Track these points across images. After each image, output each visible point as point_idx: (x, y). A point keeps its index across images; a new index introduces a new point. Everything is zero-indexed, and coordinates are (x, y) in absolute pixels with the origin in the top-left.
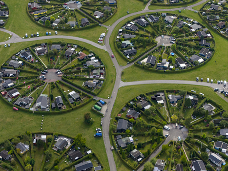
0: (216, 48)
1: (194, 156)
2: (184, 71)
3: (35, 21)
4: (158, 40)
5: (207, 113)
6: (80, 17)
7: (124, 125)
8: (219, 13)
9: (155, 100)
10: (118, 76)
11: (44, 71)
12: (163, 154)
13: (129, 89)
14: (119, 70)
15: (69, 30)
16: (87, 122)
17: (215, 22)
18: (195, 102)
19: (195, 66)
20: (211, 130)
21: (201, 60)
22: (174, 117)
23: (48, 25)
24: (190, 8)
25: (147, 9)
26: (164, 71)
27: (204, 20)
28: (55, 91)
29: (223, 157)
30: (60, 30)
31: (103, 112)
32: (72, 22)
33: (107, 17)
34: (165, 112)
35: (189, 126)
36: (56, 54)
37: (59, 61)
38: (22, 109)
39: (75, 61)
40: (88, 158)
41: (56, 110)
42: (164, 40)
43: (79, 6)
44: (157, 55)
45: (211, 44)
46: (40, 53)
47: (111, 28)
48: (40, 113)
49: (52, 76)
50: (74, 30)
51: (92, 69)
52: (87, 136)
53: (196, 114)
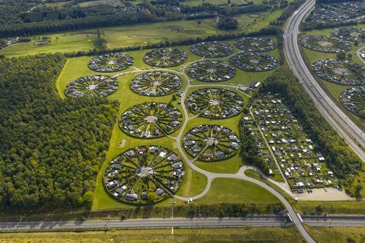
0: (237, 73)
1: (223, 109)
2: (220, 81)
3: (147, 64)
4: (208, 70)
5: (230, 95)
6: (169, 62)
7: (191, 99)
8: (239, 60)
9: (206, 91)
10: (189, 83)
11: (153, 82)
12: (209, 109)
13: (194, 88)
14: (189, 81)
15: (164, 67)
16: (174, 99)
17: (237, 63)
18: (225, 92)
19: (227, 79)
20: (232, 101)
21: (229, 77)
22: (215, 96)
23: (153, 65)
24: (224, 58)
25: (203, 59)
26: (211, 81)
27: (231, 62)
28: (159, 89)
29: (237, 110)
30: (160, 67)
31: (181, 95)
32: (166, 64)
33: (183, 62)
34: (210, 95)
35: (221, 100)
36: (158, 76)
37: (160, 78)
38: (144, 94)
39: (168, 78)
40: (175, 110)
41: (159, 95)
42: (212, 71)
43: (169, 58)
44: (207, 76)
45: (234, 72)
46: (150, 75)
47: (185, 66)
48: (151, 96)
49: (156, 83)
50: (167, 67)
51: (176, 80)
52: (174, 104)
53: (225, 96)
